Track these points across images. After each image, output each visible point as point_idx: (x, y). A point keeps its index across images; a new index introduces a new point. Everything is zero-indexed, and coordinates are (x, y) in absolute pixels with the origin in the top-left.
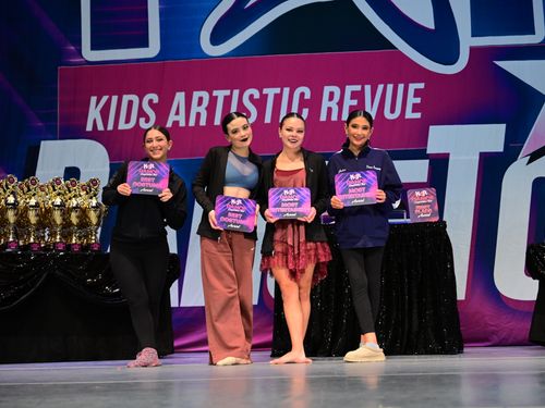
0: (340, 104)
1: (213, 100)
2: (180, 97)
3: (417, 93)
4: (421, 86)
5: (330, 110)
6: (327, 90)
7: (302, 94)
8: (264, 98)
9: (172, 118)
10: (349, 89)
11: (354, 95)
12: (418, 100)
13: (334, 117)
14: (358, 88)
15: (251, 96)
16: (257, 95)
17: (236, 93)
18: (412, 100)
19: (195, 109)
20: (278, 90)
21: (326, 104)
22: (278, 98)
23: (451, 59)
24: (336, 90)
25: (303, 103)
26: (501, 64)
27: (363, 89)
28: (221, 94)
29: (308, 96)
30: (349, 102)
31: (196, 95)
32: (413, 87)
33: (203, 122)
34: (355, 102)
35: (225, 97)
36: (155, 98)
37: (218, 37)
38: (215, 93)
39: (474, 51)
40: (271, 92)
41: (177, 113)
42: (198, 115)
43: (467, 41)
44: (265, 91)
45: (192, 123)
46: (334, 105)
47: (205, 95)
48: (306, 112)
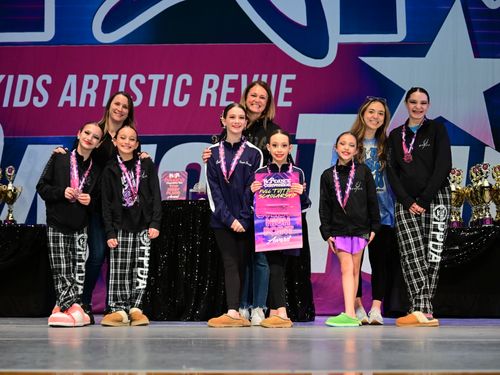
0: (219, 91)
1: (103, 84)
2: (72, 79)
3: (289, 83)
4: (293, 77)
5: (209, 96)
6: (207, 78)
7: (184, 81)
8: (149, 83)
9: (64, 98)
10: (227, 78)
11: (232, 83)
12: (290, 90)
13: (213, 103)
14: (235, 77)
15: (138, 82)
16: (143, 80)
17: (124, 77)
18: (284, 90)
19: (85, 90)
20: (162, 77)
21: (205, 90)
22: (162, 84)
23: (321, 54)
24: (216, 78)
25: (185, 89)
26: (366, 60)
27: (240, 78)
28: (110, 78)
29: (189, 82)
30: (227, 90)
31: (87, 78)
32: (285, 78)
33: (92, 103)
34: (232, 90)
35: (114, 81)
36: (49, 79)
37: (109, 25)
38: (105, 77)
39: (341, 47)
40: (156, 78)
41: (69, 94)
42: (88, 96)
43: (336, 38)
44: (151, 77)
45: (82, 104)
46: (213, 92)
47: (95, 78)
48: (187, 97)
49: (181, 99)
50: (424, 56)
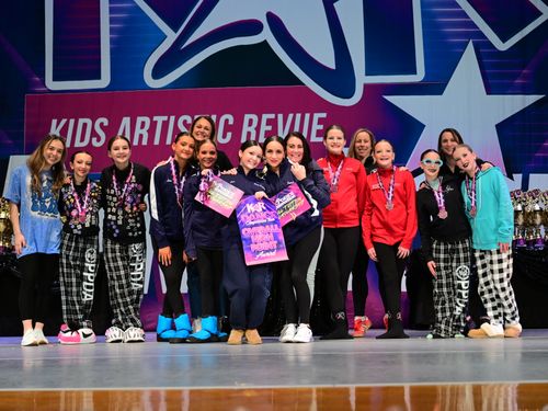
0: (258, 129)
1: (153, 125)
2: (126, 121)
3: (321, 121)
4: (324, 115)
5: (249, 134)
6: (247, 117)
7: (227, 121)
10: (265, 117)
11: (269, 122)
12: (321, 127)
13: (253, 138)
14: (272, 116)
15: (185, 122)
16: (189, 121)
17: (173, 118)
18: (316, 128)
19: (138, 131)
21: (246, 128)
23: (349, 94)
24: (255, 118)
25: (227, 128)
26: (388, 98)
27: (276, 117)
28: (160, 119)
29: (231, 122)
30: (265, 128)
31: (140, 120)
32: (317, 116)
33: (145, 142)
34: (269, 128)
35: (163, 122)
36: (106, 122)
37: (158, 72)
38: (155, 118)
39: (367, 87)
42: (141, 136)
43: (362, 79)
45: (136, 142)
46: (252, 130)
47: (147, 120)
48: (229, 135)
49: (224, 137)
50: (441, 94)
